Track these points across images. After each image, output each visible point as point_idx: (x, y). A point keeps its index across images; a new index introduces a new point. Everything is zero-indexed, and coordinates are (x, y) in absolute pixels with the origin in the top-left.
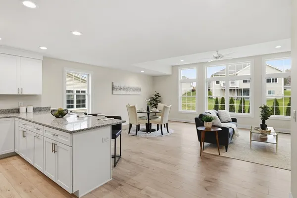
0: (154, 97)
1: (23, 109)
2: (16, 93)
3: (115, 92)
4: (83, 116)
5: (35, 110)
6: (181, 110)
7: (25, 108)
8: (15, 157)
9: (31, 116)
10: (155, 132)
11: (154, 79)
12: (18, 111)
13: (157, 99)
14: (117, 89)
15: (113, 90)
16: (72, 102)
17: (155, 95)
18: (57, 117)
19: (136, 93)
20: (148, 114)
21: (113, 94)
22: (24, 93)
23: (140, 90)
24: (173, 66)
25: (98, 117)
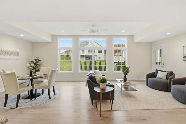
0: (35, 61)
6: (59, 71)
10: (40, 96)
11: (34, 45)
13: (38, 63)
17: (35, 60)
19: (12, 57)
20: (32, 80)
23: (18, 55)
24: (52, 35)
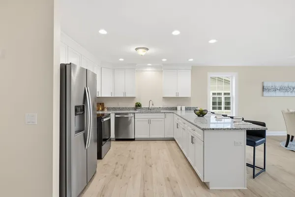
1: (179, 108)
2: (174, 96)
3: (266, 94)
4: (220, 117)
5: (187, 109)
7: (180, 107)
8: (174, 142)
9: (184, 113)
12: (176, 109)
14: (269, 90)
15: (263, 91)
16: (220, 103)
18: (199, 116)
21: (263, 96)
22: (180, 96)
25: (234, 120)
